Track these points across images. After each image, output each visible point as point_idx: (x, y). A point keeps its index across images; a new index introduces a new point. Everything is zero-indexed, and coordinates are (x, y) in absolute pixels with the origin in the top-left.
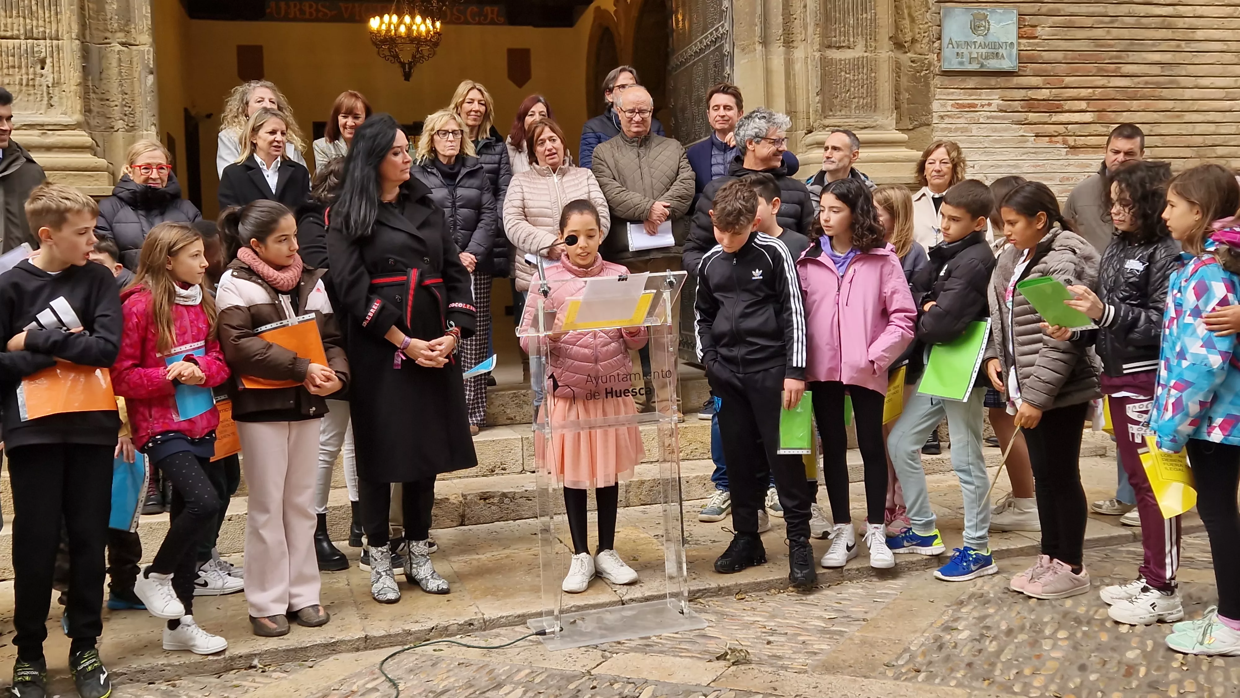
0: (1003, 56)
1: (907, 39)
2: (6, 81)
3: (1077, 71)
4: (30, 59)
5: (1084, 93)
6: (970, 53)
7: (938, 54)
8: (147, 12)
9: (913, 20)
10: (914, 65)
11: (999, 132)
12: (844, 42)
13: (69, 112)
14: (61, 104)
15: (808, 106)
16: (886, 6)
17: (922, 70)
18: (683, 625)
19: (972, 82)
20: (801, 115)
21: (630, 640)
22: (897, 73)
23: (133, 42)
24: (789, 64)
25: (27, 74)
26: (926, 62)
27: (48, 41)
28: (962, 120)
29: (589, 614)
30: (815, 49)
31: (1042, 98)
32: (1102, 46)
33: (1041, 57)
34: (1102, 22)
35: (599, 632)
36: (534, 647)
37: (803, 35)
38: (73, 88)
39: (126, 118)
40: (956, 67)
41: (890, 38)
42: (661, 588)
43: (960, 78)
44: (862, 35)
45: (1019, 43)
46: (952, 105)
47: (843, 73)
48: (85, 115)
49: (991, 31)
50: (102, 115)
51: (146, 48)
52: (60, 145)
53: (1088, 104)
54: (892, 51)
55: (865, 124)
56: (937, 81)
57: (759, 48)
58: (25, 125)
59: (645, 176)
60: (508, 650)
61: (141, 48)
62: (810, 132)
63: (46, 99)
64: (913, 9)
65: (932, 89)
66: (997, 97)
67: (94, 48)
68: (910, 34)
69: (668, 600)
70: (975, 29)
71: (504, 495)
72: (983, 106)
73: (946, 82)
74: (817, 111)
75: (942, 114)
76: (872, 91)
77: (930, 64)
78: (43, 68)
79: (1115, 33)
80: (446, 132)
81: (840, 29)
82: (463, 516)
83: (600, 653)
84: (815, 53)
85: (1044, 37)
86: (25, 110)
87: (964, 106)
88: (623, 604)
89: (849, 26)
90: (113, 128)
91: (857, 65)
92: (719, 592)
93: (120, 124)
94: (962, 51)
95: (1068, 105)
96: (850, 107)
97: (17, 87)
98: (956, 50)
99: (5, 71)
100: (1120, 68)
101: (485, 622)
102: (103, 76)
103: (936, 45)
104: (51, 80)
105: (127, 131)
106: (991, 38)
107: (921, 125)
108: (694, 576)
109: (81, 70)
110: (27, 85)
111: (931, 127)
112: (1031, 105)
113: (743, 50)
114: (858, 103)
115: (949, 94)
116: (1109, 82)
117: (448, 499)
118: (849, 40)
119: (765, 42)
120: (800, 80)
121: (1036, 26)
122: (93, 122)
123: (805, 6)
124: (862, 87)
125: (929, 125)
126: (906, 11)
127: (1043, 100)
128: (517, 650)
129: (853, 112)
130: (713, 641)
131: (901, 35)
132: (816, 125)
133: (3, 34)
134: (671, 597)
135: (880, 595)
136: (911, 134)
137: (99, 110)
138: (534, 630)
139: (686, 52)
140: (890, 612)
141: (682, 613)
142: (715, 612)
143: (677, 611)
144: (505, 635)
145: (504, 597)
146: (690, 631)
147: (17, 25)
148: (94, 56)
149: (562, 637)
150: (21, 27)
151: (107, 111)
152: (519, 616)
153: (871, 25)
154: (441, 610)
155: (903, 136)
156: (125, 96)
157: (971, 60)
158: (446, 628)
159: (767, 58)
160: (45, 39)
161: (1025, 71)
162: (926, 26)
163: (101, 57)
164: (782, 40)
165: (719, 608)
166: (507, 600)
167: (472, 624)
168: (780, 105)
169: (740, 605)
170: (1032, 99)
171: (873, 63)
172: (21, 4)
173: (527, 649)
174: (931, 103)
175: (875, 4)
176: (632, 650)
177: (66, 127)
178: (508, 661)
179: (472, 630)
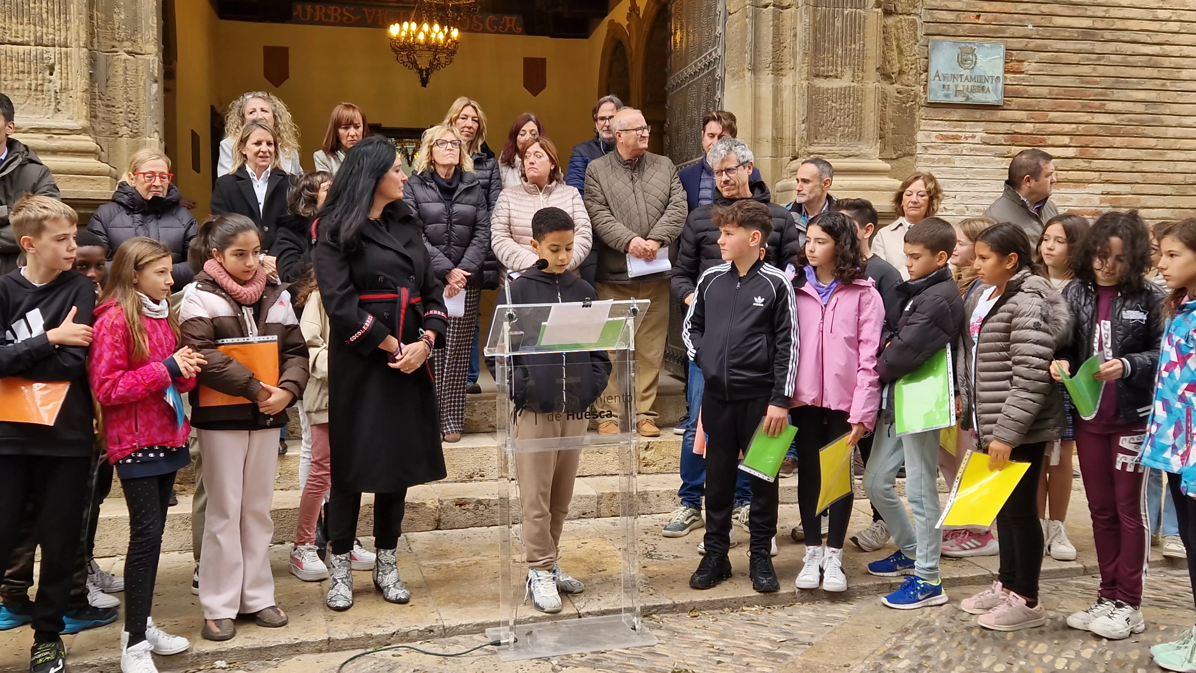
0: (988, 90)
1: (894, 71)
2: (16, 86)
3: (1061, 107)
4: (40, 65)
5: (1068, 128)
6: (956, 86)
7: (925, 86)
8: (153, 23)
9: (901, 52)
10: (900, 96)
11: (982, 163)
12: (832, 71)
13: (76, 118)
14: (68, 109)
15: (795, 133)
16: (874, 38)
17: (908, 101)
18: (634, 641)
19: (956, 115)
20: (787, 142)
21: (581, 654)
22: (883, 103)
23: (138, 51)
24: (777, 91)
25: (36, 79)
26: (912, 93)
27: (57, 48)
28: (946, 152)
29: (546, 626)
30: (803, 77)
31: (1026, 132)
32: (1088, 83)
33: (1027, 92)
34: (1088, 59)
35: (553, 644)
36: (489, 657)
37: (792, 63)
38: (80, 94)
39: (130, 124)
40: (941, 99)
41: (878, 69)
42: (618, 603)
43: (945, 110)
44: (850, 65)
45: (1005, 78)
46: (936, 137)
47: (829, 102)
48: (91, 121)
49: (978, 65)
50: (107, 121)
51: (151, 57)
52: (66, 149)
53: (1071, 139)
54: (879, 82)
55: (848, 153)
56: (922, 112)
57: (748, 74)
58: (32, 129)
60: (463, 659)
61: (147, 57)
62: (795, 158)
63: (53, 104)
64: (901, 43)
65: (917, 120)
66: (981, 130)
67: (101, 55)
68: (898, 65)
69: (623, 615)
70: (962, 62)
71: (479, 502)
72: (966, 138)
73: (931, 114)
74: (802, 138)
75: (926, 145)
76: (858, 120)
77: (916, 95)
78: (51, 74)
79: (1101, 70)
80: (444, 142)
81: (828, 58)
82: (438, 521)
84: (803, 82)
85: (1030, 72)
86: (33, 114)
87: (948, 138)
88: (580, 617)
89: (837, 55)
90: (117, 133)
91: (844, 94)
92: (674, 608)
93: (124, 130)
94: (948, 83)
95: (1051, 140)
96: (835, 135)
97: (26, 92)
98: (943, 83)
99: (15, 76)
100: (1104, 104)
101: (445, 630)
102: (109, 83)
103: (923, 77)
104: (59, 86)
105: (131, 137)
106: (977, 72)
107: (905, 155)
108: (652, 591)
109: (88, 77)
110: (36, 90)
111: (915, 158)
112: (1014, 138)
113: (733, 76)
114: (844, 131)
115: (933, 125)
116: (1093, 118)
117: (424, 504)
118: (836, 70)
119: (755, 69)
120: (787, 108)
121: (1022, 61)
122: (98, 128)
123: (795, 36)
124: (848, 116)
125: (913, 155)
126: (894, 43)
127: (1027, 134)
128: (472, 659)
129: (838, 140)
130: (661, 659)
131: (888, 67)
132: (801, 152)
133: (13, 40)
134: (625, 612)
135: (829, 619)
136: (894, 163)
137: (104, 116)
138: (490, 640)
139: (682, 73)
140: (835, 637)
141: (634, 629)
142: (668, 629)
143: (630, 626)
144: (463, 643)
145: (468, 604)
146: (641, 647)
147: (27, 32)
148: (101, 63)
149: (517, 648)
150: (31, 34)
151: (112, 117)
152: (478, 625)
153: (859, 57)
154: (404, 615)
155: (886, 166)
156: (130, 103)
157: (957, 93)
158: (407, 634)
159: (755, 85)
160: (54, 46)
161: (1010, 105)
162: (914, 58)
163: (108, 66)
164: (771, 68)
165: (672, 625)
166: (469, 608)
167: (432, 631)
168: (767, 131)
169: (693, 623)
170: (1016, 133)
171: (860, 93)
172: (32, 12)
173: (482, 658)
174: (915, 134)
175: (864, 35)
176: (582, 664)
177: (72, 132)
178: (461, 670)
179: (432, 637)
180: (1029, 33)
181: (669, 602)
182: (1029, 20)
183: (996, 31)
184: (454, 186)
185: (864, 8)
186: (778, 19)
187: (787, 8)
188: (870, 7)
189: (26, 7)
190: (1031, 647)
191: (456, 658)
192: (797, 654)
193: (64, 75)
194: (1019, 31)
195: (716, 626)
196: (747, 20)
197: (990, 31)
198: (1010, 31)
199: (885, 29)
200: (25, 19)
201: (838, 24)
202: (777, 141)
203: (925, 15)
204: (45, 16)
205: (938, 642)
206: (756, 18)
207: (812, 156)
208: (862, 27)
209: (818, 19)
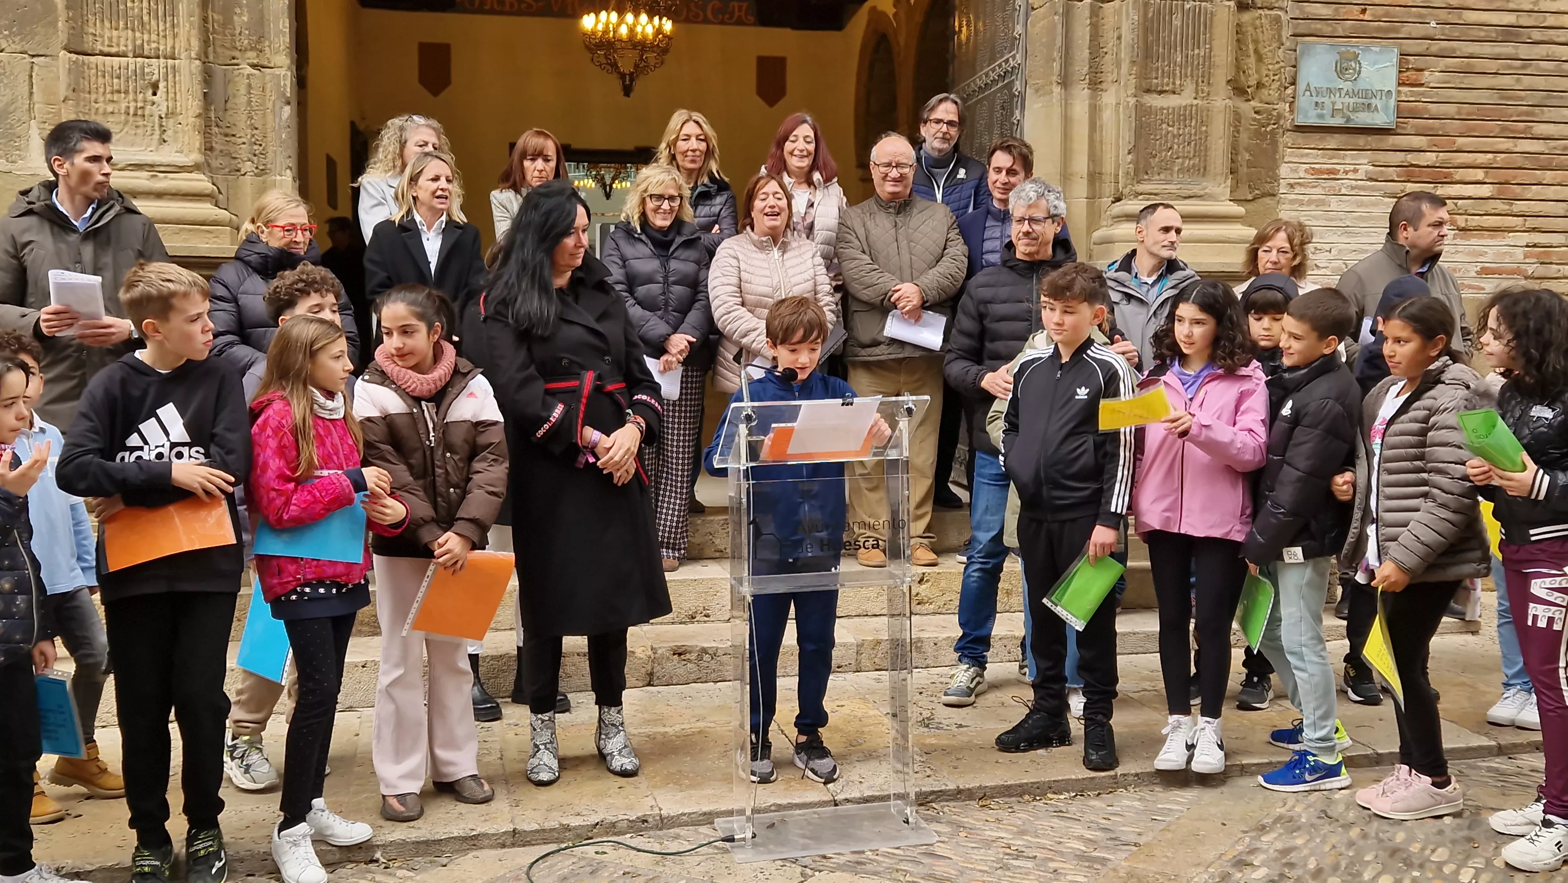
0: (1376, 109)
1: (1251, 83)
2: (110, 109)
3: (1474, 130)
4: (140, 82)
5: (1481, 159)
6: (1334, 103)
7: (1291, 103)
8: (284, 27)
9: (1260, 58)
10: (1258, 117)
11: (1367, 206)
12: (1168, 85)
13: (186, 150)
14: (176, 140)
15: (1118, 166)
16: (1225, 41)
17: (1269, 124)
18: (907, 838)
19: (1333, 141)
20: (1108, 178)
21: (839, 854)
22: (1236, 126)
23: (266, 63)
24: (1094, 111)
25: (136, 101)
26: (1275, 113)
27: (162, 60)
28: (1318, 190)
29: (792, 816)
30: (1129, 93)
31: (1425, 164)
32: (1509, 98)
33: (1427, 111)
34: (1510, 67)
35: (802, 841)
36: (719, 856)
37: (1115, 75)
38: (191, 120)
39: (255, 159)
40: (1312, 120)
41: (1229, 82)
42: (885, 787)
43: (1318, 136)
44: (1192, 76)
45: (1399, 92)
46: (1306, 171)
47: (1164, 126)
48: (205, 155)
49: (1362, 75)
50: (226, 155)
51: (282, 72)
52: (174, 191)
53: (1486, 173)
54: (1230, 98)
55: (1190, 193)
56: (1288, 138)
57: (1057, 90)
58: (131, 165)
59: (902, 251)
60: (685, 858)
61: (277, 71)
62: (1118, 200)
63: (157, 132)
64: (1260, 46)
65: (1281, 148)
66: (1366, 161)
67: (219, 70)
68: (1256, 76)
69: (892, 802)
70: (1341, 71)
71: (704, 651)
72: (1346, 172)
73: (1300, 141)
74: (1128, 173)
75: (1292, 181)
76: (1202, 150)
77: (1280, 116)
78: (155, 94)
79: (1526, 81)
81: (1163, 67)
82: (650, 675)
83: (799, 869)
84: (1129, 99)
85: (1432, 85)
86: (132, 145)
87: (1321, 172)
88: (836, 805)
89: (1175, 64)
90: (239, 171)
91: (1183, 116)
92: (958, 795)
93: (248, 167)
94: (1323, 100)
95: (1459, 174)
96: (1171, 169)
97: (123, 117)
98: (1315, 99)
99: (109, 96)
100: (1531, 127)
101: (662, 818)
102: (229, 105)
103: (1289, 91)
104: (164, 109)
105: (256, 175)
106: (1362, 85)
107: (1264, 195)
108: (929, 772)
109: (202, 98)
110: (135, 115)
111: (1277, 199)
112: (1410, 172)
113: (1038, 91)
114: (1182, 164)
115: (1302, 156)
116: (1516, 146)
118: (1174, 83)
119: (1065, 83)
120: (1108, 133)
121: (1422, 70)
122: (215, 163)
123: (1119, 38)
124: (1189, 144)
125: (1274, 195)
126: (1251, 47)
127: (1428, 167)
128: (698, 859)
129: (1175, 175)
130: (944, 863)
131: (1242, 78)
132: (1126, 191)
133: (106, 49)
134: (895, 800)
135: (1161, 812)
136: (1250, 206)
137: (223, 148)
138: (721, 834)
139: (969, 86)
140: (1170, 835)
141: (907, 822)
142: (950, 822)
143: (901, 818)
144: (686, 837)
145: (691, 786)
146: (915, 846)
147: (124, 39)
148: (218, 79)
149: (754, 845)
150: (129, 42)
151: (232, 150)
152: (705, 814)
153: (1204, 65)
154: (609, 799)
155: (1238, 210)
156: (255, 132)
157: (1334, 112)
158: (613, 825)
159: (1066, 103)
160: (158, 57)
161: (1404, 128)
162: (1277, 66)
163: (227, 82)
164: (1087, 81)
165: (955, 817)
166: (692, 792)
167: (646, 821)
168: (1081, 164)
169: (983, 814)
170: (1413, 166)
171: (1205, 114)
172: (130, 13)
173: (710, 858)
174: (1278, 167)
175: (1211, 37)
176: (840, 868)
177: (182, 169)
178: (685, 873)
179: (646, 829)
180: (1431, 32)
181: (952, 786)
182: (1431, 15)
183: (1388, 30)
184: (669, 238)
186: (1097, 16)
187: (1109, 1)
189: (122, 7)
190: (1427, 852)
191: (677, 857)
192: (1120, 858)
193: (171, 95)
194: (1418, 30)
195: (1013, 819)
196: (1056, 17)
197: (1379, 29)
198: (1406, 30)
199: (1239, 29)
200: (121, 24)
201: (1177, 22)
202: (1094, 177)
203: (1292, 9)
204: (146, 18)
205: (1305, 844)
206: (1067, 15)
207: (1141, 197)
208: (1209, 25)
209: (1150, 15)
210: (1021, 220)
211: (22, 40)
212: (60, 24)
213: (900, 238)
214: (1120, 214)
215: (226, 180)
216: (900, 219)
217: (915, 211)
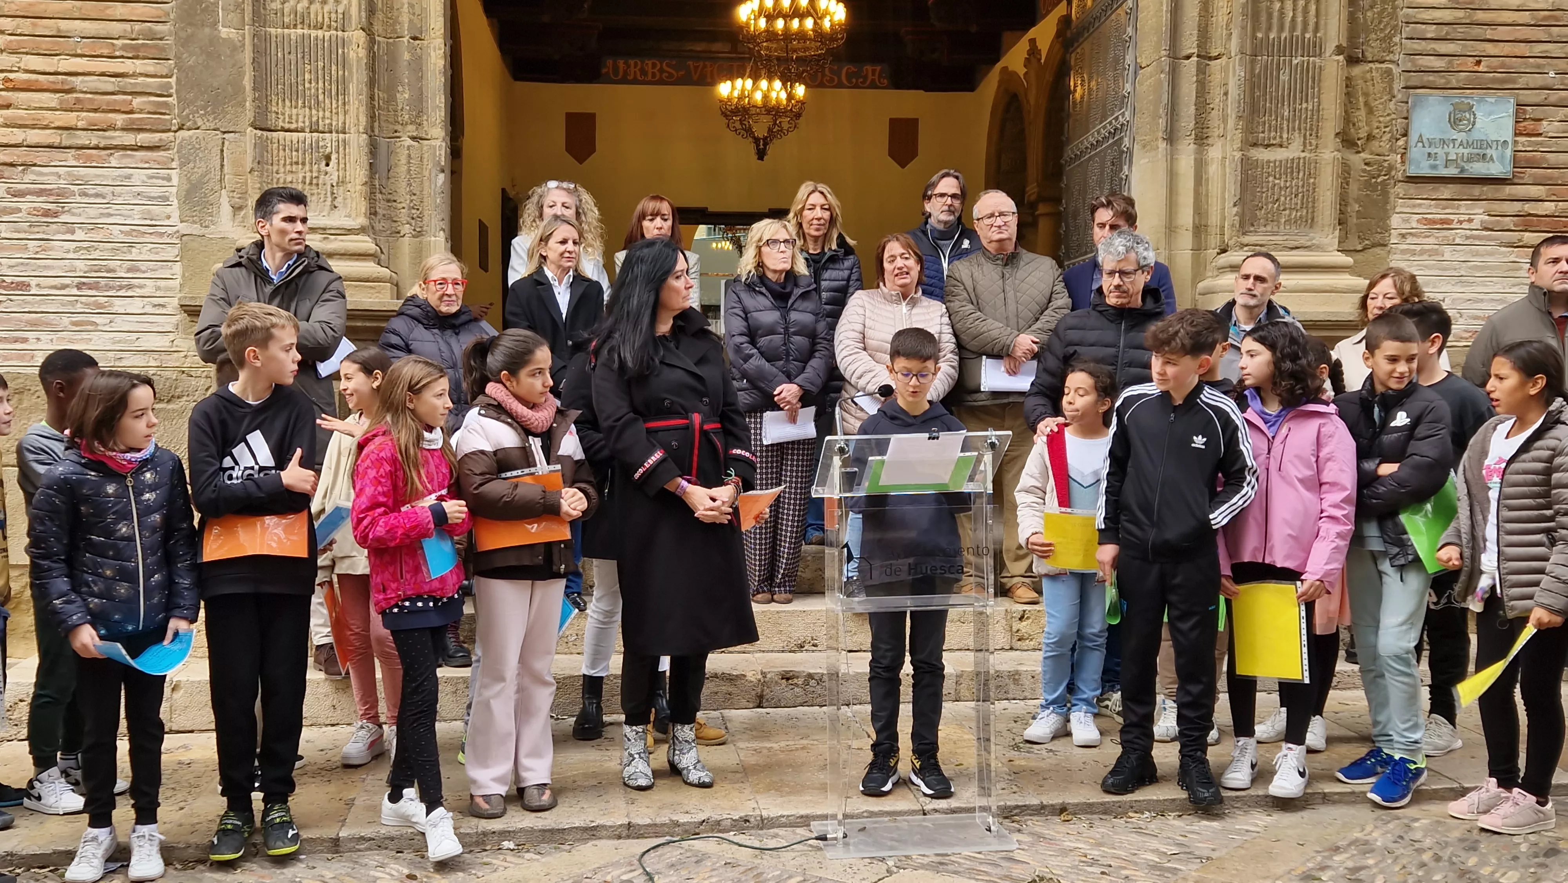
0: (1491, 159)
1: (1361, 136)
2: (289, 179)
6: (1447, 154)
7: (1403, 154)
8: (441, 103)
9: (1370, 111)
10: (1368, 169)
11: (1482, 256)
12: (1275, 138)
13: (354, 215)
14: (345, 206)
15: (1224, 218)
16: (1333, 94)
17: (1379, 176)
18: (988, 844)
19: (1447, 191)
20: (1214, 230)
21: (924, 856)
22: (1345, 178)
23: (424, 136)
24: (1200, 165)
25: (311, 171)
26: (1386, 164)
27: (334, 135)
28: (1431, 240)
29: (883, 822)
30: (1235, 147)
31: (1544, 213)
33: (1546, 160)
35: (889, 843)
36: (813, 853)
37: (1221, 130)
38: (358, 188)
39: (413, 222)
40: (1425, 170)
41: (1337, 134)
42: (972, 801)
43: (1430, 186)
44: (1300, 129)
45: (1516, 142)
46: (1418, 221)
47: (1271, 179)
48: (370, 219)
49: (1477, 125)
50: (388, 219)
51: (438, 143)
52: (342, 250)
54: (1338, 151)
55: (1296, 244)
56: (1400, 189)
57: (1162, 145)
59: (1009, 301)
60: (783, 853)
61: (433, 142)
62: (1224, 251)
63: (329, 199)
64: (1371, 99)
65: (1392, 199)
66: (1481, 211)
67: (382, 142)
68: (1366, 128)
69: (977, 814)
70: (1454, 122)
71: (811, 676)
72: (1461, 222)
73: (1412, 191)
74: (1233, 225)
75: (1404, 231)
76: (1309, 201)
77: (1391, 168)
78: (327, 165)
80: (776, 241)
81: (1270, 121)
82: (761, 697)
83: (885, 868)
84: (1235, 153)
85: (1550, 134)
87: (1434, 222)
88: (925, 814)
89: (1282, 118)
90: (399, 233)
91: (1290, 168)
92: (1041, 810)
93: (406, 229)
94: (1436, 151)
96: (1279, 222)
98: (1428, 150)
99: (288, 167)
101: (762, 820)
102: (391, 174)
103: (1401, 143)
104: (336, 178)
105: (414, 236)
106: (1476, 135)
107: (1374, 246)
108: (1015, 789)
109: (368, 168)
110: (311, 184)
111: (1387, 249)
112: (1527, 222)
113: (1144, 147)
114: (1290, 215)
115: (1414, 206)
117: (745, 676)
118: (1281, 137)
119: (1171, 137)
120: (1214, 187)
121: (1540, 120)
122: (378, 226)
123: (1226, 94)
124: (1296, 195)
125: (1385, 245)
126: (1361, 100)
127: (1546, 216)
128: (793, 854)
129: (1282, 227)
130: (1019, 866)
131: (1352, 130)
132: (1231, 243)
133: (287, 126)
134: (980, 811)
135: (1238, 832)
136: (1359, 256)
137: (384, 212)
138: (815, 835)
139: (1082, 142)
140: (1243, 852)
141: (989, 830)
142: (1032, 834)
143: (984, 828)
144: (784, 836)
145: (789, 793)
146: (997, 852)
147: (301, 116)
148: (383, 151)
149: (846, 845)
150: (307, 119)
151: (393, 214)
152: (802, 817)
153: (1312, 118)
154: (716, 802)
155: (1346, 260)
156: (414, 197)
157: (1447, 163)
158: (718, 823)
159: (1172, 159)
160: (331, 132)
161: (1522, 178)
162: (1388, 118)
163: (390, 153)
164: (1193, 136)
165: (1037, 829)
166: (792, 798)
167: (748, 821)
168: (1186, 217)
169: (1063, 828)
170: (1530, 215)
171: (1313, 165)
172: (307, 93)
173: (804, 854)
174: (1389, 218)
175: (1319, 91)
176: (923, 867)
177: (349, 231)
178: (780, 866)
179: (748, 828)
180: (1549, 82)
181: (1034, 801)
182: (1548, 64)
183: (1504, 81)
184: (788, 290)
185: (1320, 55)
186: (1205, 73)
187: (1216, 58)
188: (1328, 54)
189: (300, 88)
190: (1497, 875)
191: (774, 853)
192: (1191, 869)
194: (1538, 81)
195: (1092, 833)
196: (1162, 76)
197: (1494, 80)
198: (1523, 81)
199: (1349, 82)
200: (300, 102)
201: (1284, 77)
202: (1200, 229)
203: (1404, 62)
204: (321, 97)
205: (1376, 864)
206: (1174, 74)
207: (1246, 248)
208: (1317, 80)
209: (1257, 71)
210: (1112, 273)
211: (215, 119)
212: (248, 104)
213: (1007, 288)
214: (1227, 264)
215: (388, 241)
216: (1008, 271)
217: (1022, 263)
